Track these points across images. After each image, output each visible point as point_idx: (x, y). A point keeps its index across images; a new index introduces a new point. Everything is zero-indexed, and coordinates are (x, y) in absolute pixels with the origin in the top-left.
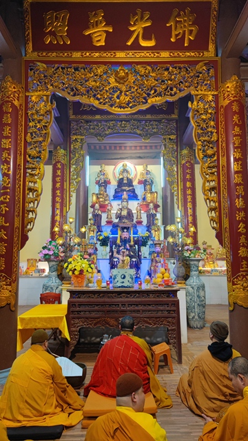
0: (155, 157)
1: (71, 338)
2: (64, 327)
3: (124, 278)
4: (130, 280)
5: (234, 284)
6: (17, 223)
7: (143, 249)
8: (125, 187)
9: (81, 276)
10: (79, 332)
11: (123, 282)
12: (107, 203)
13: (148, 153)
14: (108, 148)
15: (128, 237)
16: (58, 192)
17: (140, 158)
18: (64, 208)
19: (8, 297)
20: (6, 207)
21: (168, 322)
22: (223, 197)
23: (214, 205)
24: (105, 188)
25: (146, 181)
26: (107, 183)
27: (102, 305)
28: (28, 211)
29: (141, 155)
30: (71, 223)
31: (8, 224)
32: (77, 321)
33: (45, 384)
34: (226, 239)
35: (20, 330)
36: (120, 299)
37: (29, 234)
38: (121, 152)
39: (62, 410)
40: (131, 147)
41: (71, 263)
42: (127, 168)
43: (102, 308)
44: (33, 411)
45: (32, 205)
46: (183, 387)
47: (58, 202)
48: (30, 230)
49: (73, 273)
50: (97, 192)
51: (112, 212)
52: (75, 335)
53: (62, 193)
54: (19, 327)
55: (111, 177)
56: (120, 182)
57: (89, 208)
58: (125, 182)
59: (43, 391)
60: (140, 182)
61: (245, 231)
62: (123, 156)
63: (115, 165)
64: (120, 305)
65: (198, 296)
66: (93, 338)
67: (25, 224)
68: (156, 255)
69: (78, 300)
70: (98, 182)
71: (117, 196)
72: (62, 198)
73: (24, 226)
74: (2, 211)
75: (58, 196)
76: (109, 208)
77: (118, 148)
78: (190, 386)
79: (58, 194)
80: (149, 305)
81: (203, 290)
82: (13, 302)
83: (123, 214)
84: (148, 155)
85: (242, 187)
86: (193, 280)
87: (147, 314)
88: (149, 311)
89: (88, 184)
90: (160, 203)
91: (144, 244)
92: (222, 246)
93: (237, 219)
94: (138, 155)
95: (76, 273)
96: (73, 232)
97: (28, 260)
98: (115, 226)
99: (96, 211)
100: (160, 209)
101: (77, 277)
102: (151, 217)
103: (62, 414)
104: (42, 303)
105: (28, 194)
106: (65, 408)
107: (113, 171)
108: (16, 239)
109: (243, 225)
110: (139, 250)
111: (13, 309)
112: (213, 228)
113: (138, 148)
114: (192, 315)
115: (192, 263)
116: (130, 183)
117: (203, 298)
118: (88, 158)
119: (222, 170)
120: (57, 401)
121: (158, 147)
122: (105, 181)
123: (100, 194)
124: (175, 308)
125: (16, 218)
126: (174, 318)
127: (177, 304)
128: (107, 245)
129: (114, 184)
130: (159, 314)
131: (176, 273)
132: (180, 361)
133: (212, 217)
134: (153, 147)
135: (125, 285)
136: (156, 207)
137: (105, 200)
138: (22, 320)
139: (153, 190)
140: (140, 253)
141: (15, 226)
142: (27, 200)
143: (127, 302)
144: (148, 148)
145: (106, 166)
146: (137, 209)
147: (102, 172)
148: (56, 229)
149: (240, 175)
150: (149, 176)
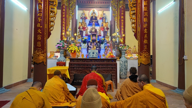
0: (107, 8)
1: (70, 78)
2: (67, 73)
3: (94, 53)
4: (96, 55)
5: (141, 55)
6: (46, 26)
7: (102, 45)
8: (94, 20)
9: (74, 53)
10: (74, 76)
11: (93, 55)
12: (85, 26)
13: (104, 5)
14: (86, 2)
15: (95, 39)
16: (64, 19)
17: (101, 7)
18: (67, 27)
19: (43, 59)
20: (40, 19)
21: (112, 72)
22: (138, 17)
23: (134, 21)
24: (85, 20)
25: (103, 18)
26: (86, 18)
27: (84, 65)
28: (50, 21)
29: (101, 6)
30: (70, 31)
31: (42, 27)
32: (73, 71)
33: (60, 90)
34: (139, 36)
35: (48, 74)
36: (92, 63)
37: (52, 32)
38: (92, 4)
39: (67, 102)
40: (96, 2)
41: (70, 47)
42: (95, 12)
43: (84, 66)
44: (55, 101)
45: (52, 19)
46: (118, 94)
47: (64, 24)
48: (52, 30)
49: (71, 52)
50: (81, 22)
51: (88, 30)
52: (72, 77)
53: (66, 19)
54: (48, 73)
55: (87, 16)
56: (92, 18)
57: (78, 29)
58: (94, 18)
59: (59, 93)
60: (100, 19)
61: (147, 32)
62: (93, 6)
63: (89, 10)
64: (92, 65)
65: (125, 65)
66: (80, 81)
67: (50, 27)
68: (107, 47)
69: (73, 62)
70: (81, 18)
71: (90, 24)
72: (66, 22)
73: (49, 29)
74: (39, 20)
75: (64, 21)
76: (87, 28)
77: (91, 3)
78: (121, 93)
79: (64, 20)
80: (104, 65)
81: (127, 63)
82: (45, 61)
83: (93, 31)
84: (104, 6)
85: (147, 13)
86: (123, 59)
87: (103, 69)
88: (104, 68)
89: (77, 18)
90: (109, 28)
91: (102, 43)
92: (137, 39)
93: (144, 27)
94: (100, 6)
95: (73, 52)
96: (71, 36)
97: (50, 52)
98: (89, 36)
99: (81, 29)
100: (109, 30)
101: (73, 53)
102: (105, 33)
103: (67, 103)
104: (57, 66)
105: (50, 14)
106: (68, 101)
107: (88, 13)
108: (45, 34)
109: (146, 30)
110: (100, 45)
111: (45, 64)
112: (133, 32)
113: (100, 3)
114: (122, 73)
115: (122, 51)
116: (96, 18)
117: (127, 66)
118: (77, 6)
119: (139, 5)
120: (65, 98)
121: (109, 3)
122: (85, 17)
123: (83, 23)
124: (115, 67)
125: (45, 24)
126: (115, 70)
127: (116, 65)
128: (86, 43)
129: (89, 19)
130: (109, 69)
131: (116, 54)
132: (116, 88)
133: (133, 26)
134: (107, 3)
135: (94, 56)
136: (108, 29)
137: (85, 25)
138: (49, 70)
139: (106, 22)
140: (100, 46)
141: (45, 28)
142: (50, 16)
143: (95, 64)
144: (104, 3)
145: (85, 11)
146: (99, 29)
147: (83, 14)
148: (63, 34)
149: (146, 7)
150: (104, 15)
